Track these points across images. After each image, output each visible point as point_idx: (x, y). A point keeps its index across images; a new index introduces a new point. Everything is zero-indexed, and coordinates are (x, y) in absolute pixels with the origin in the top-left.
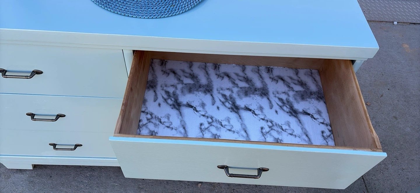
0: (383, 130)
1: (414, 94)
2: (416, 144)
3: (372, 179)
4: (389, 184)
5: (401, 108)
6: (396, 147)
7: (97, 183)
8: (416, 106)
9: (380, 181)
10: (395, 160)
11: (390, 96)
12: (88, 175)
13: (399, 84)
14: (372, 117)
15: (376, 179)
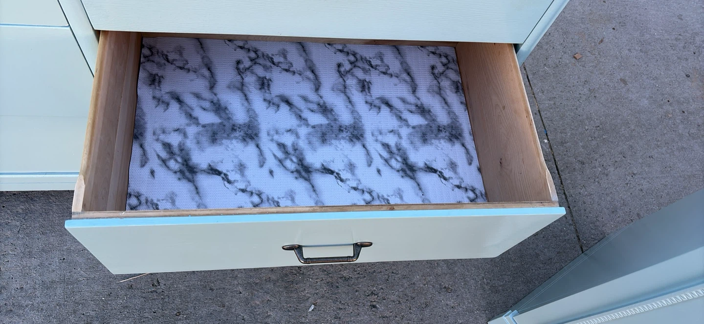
0: (601, 105)
1: (657, 37)
2: (657, 129)
3: (580, 193)
4: (610, 201)
5: (634, 64)
6: (622, 134)
7: (42, 226)
8: (659, 59)
9: (594, 196)
10: (620, 159)
11: (616, 41)
12: (20, 211)
13: (632, 19)
14: (584, 80)
15: (586, 193)
